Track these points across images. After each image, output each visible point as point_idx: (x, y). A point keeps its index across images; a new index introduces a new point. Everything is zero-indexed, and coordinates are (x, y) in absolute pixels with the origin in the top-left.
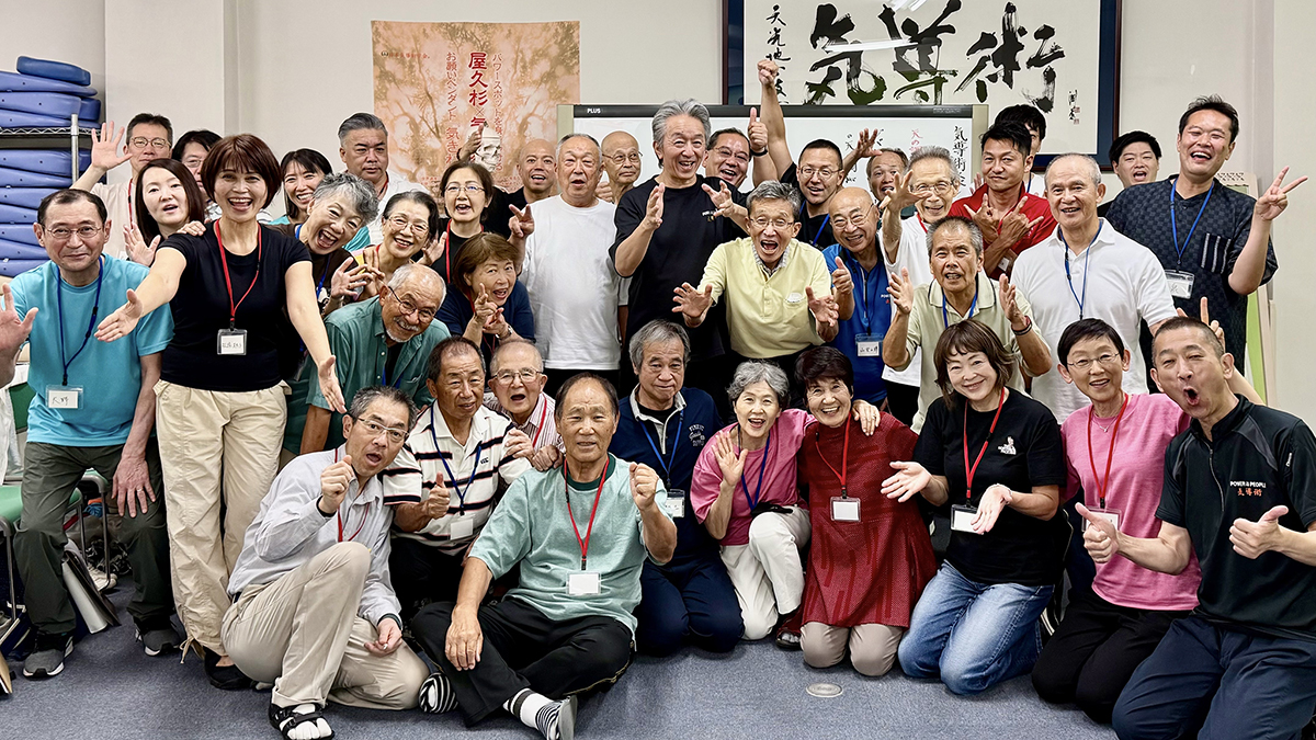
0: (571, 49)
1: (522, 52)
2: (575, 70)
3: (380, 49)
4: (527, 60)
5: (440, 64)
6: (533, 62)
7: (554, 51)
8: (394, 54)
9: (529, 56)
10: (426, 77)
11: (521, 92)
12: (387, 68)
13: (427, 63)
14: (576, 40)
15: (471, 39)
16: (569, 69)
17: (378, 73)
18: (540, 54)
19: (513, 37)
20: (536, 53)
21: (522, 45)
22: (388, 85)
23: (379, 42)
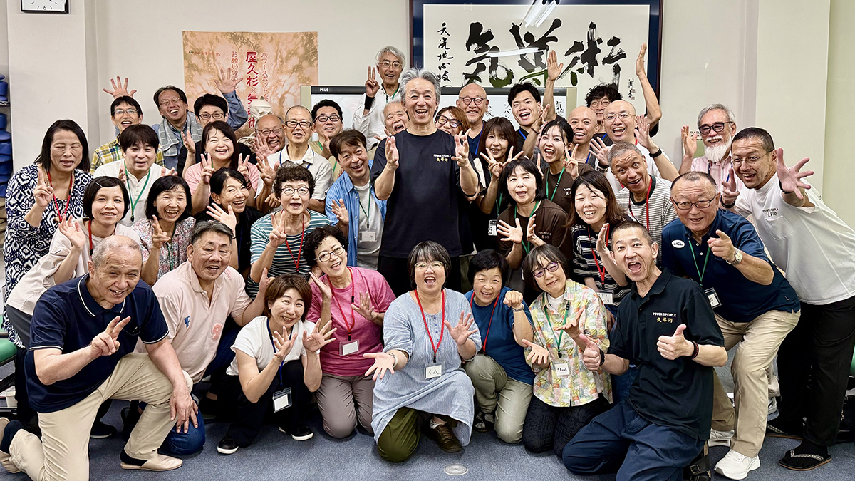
0: (312, 50)
1: (280, 52)
2: (315, 64)
3: (188, 49)
4: (284, 57)
5: (227, 59)
6: (288, 58)
7: (301, 51)
8: (198, 52)
9: (285, 54)
11: (280, 77)
12: (193, 62)
13: (218, 58)
14: (315, 45)
15: (247, 43)
16: (311, 63)
17: (187, 65)
18: (293, 53)
19: (274, 42)
20: (289, 52)
21: (280, 47)
22: (193, 73)
23: (187, 44)
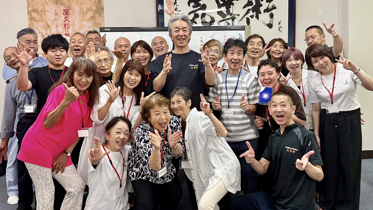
0: (101, 7)
1: (82, 9)
2: (103, 15)
3: (30, 9)
4: (84, 11)
5: (52, 14)
6: (87, 12)
7: (94, 8)
8: (35, 11)
9: (85, 10)
10: (47, 18)
11: (83, 23)
12: (33, 16)
13: (46, 13)
14: (102, 4)
15: (63, 5)
16: (100, 15)
17: (30, 18)
18: (89, 9)
19: (79, 3)
20: (88, 9)
21: (82, 6)
22: (33, 22)
23: (29, 6)
